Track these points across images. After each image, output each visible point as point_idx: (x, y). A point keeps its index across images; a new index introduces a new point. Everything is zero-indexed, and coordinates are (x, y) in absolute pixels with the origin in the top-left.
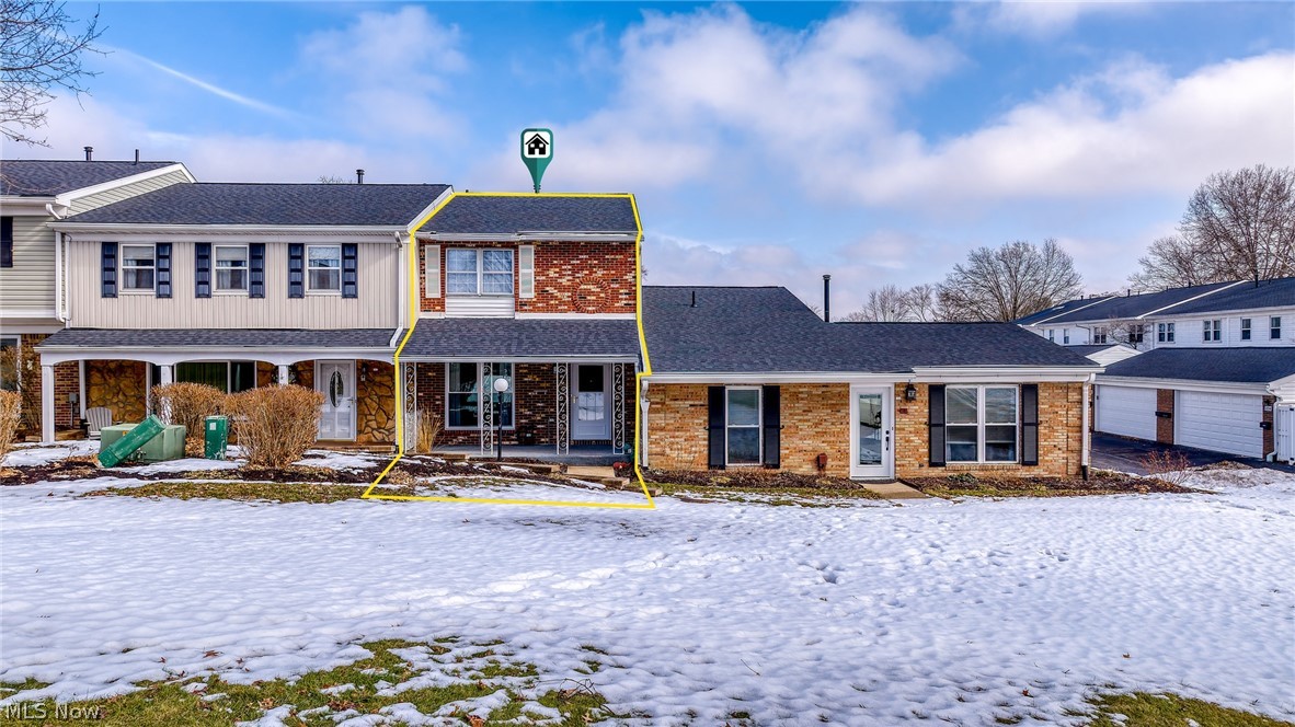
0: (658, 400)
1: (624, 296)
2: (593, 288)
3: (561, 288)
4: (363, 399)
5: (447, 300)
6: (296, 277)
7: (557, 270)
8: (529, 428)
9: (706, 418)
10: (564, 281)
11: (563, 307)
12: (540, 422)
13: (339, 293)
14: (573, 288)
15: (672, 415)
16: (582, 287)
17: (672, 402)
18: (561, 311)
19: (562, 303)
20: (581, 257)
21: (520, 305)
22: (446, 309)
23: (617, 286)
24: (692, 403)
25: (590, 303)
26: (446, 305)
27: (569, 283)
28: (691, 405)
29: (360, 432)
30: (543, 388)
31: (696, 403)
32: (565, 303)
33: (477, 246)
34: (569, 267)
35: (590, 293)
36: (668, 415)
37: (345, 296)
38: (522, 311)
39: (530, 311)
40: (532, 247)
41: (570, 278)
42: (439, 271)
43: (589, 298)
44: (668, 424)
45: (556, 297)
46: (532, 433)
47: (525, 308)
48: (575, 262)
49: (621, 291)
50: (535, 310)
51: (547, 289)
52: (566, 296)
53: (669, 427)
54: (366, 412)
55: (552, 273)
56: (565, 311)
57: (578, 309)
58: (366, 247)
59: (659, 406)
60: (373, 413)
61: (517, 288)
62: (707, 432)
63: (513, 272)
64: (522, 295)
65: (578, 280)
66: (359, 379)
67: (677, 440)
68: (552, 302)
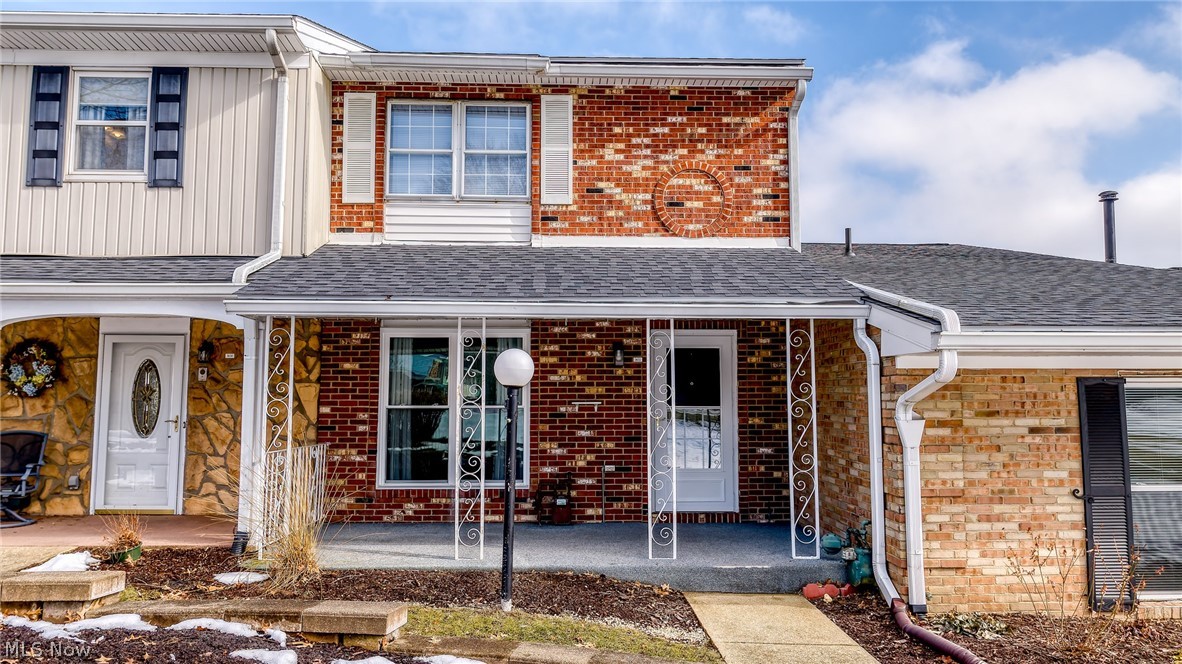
0: (944, 416)
1: (762, 202)
2: (699, 185)
3: (628, 184)
4: (200, 420)
5: (387, 210)
6: (47, 139)
7: (621, 146)
8: (562, 486)
9: (1076, 465)
10: (636, 170)
11: (633, 224)
12: (586, 472)
13: (142, 177)
14: (656, 185)
15: (983, 457)
16: (675, 181)
17: (982, 422)
18: (630, 233)
19: (631, 215)
20: (670, 119)
21: (544, 220)
22: (386, 228)
23: (749, 179)
24: (1034, 422)
25: (691, 216)
26: (386, 220)
27: (647, 174)
28: (1033, 430)
29: (190, 492)
30: (590, 397)
31: (1047, 422)
32: (638, 216)
33: (454, 98)
34: (647, 141)
35: (690, 193)
36: (971, 457)
37: (154, 184)
38: (546, 232)
39: (564, 232)
40: (570, 100)
41: (649, 163)
42: (371, 146)
43: (688, 204)
44: (971, 483)
45: (620, 205)
46: (568, 497)
47: (554, 225)
48: (659, 130)
49: (758, 191)
50: (576, 229)
51: (601, 185)
52: (639, 200)
53: (974, 492)
54: (206, 447)
55: (610, 153)
56: (638, 233)
57: (666, 229)
58: (206, 75)
59: (945, 432)
60: (222, 450)
61: (536, 183)
62: (1079, 506)
63: (528, 151)
64: (546, 198)
65: (664, 168)
66: (193, 375)
67: (998, 526)
68: (611, 213)
